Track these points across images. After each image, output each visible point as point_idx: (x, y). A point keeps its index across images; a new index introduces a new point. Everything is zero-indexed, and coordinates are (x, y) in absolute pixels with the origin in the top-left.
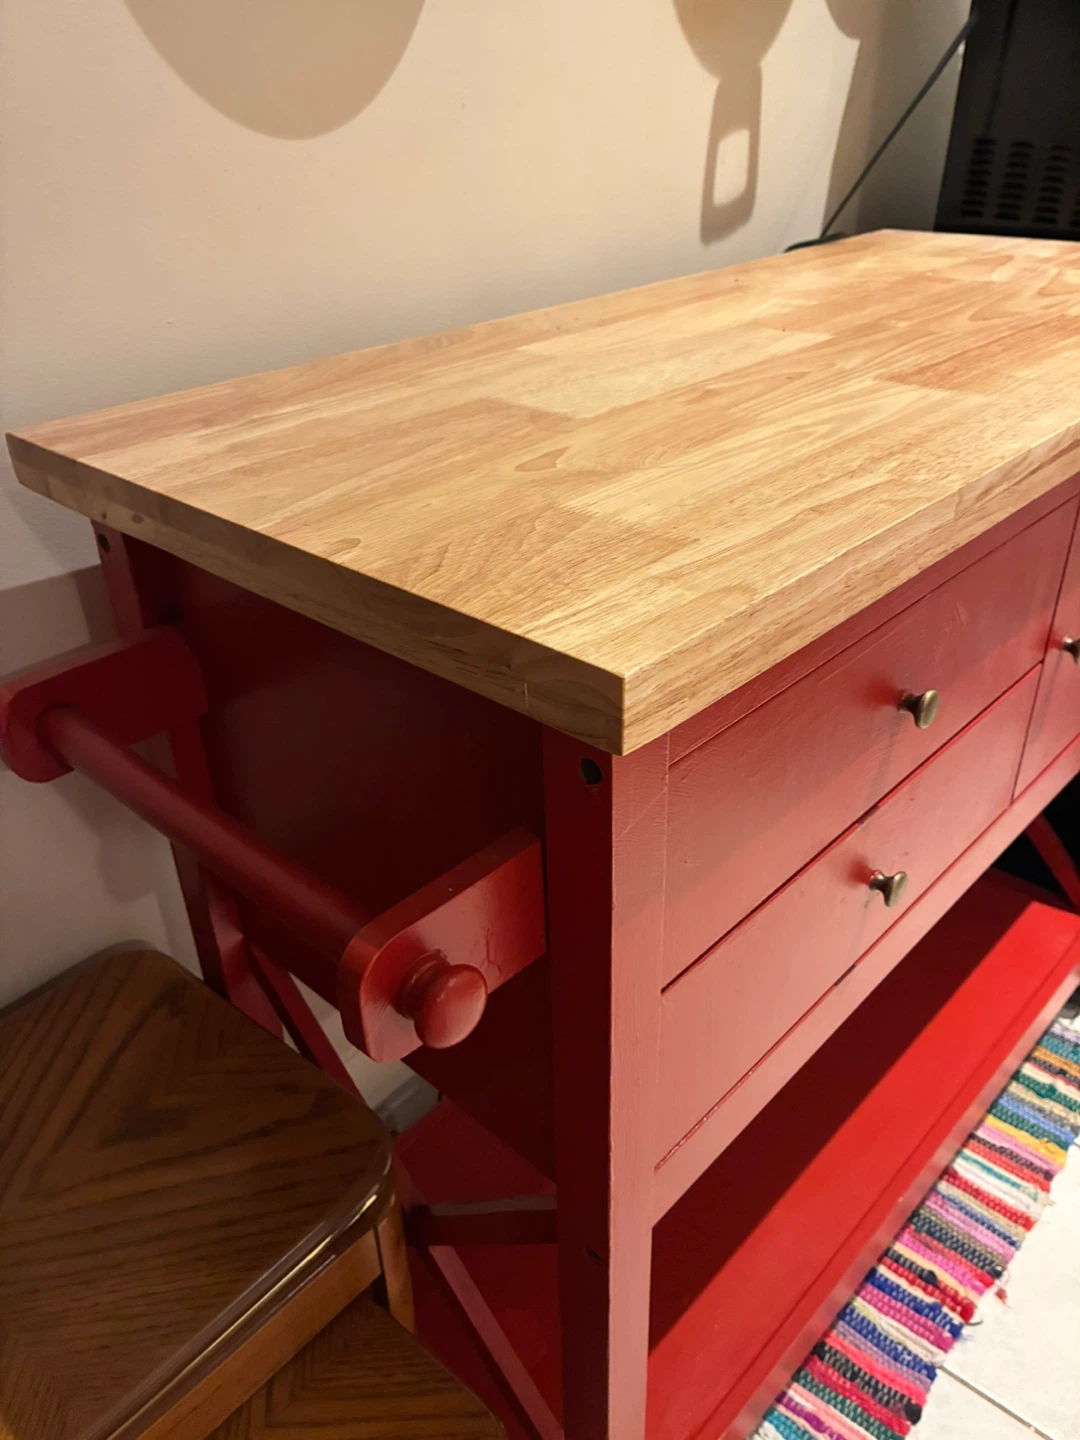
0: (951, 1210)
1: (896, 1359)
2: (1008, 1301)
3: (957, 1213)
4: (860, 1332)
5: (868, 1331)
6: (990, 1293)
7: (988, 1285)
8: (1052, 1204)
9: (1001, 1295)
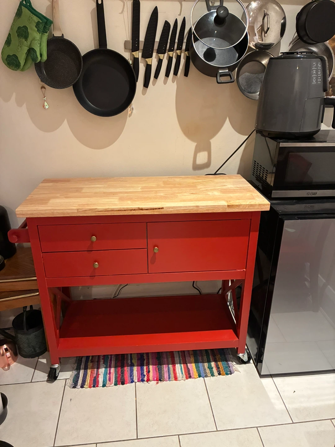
0: (166, 368)
1: (130, 376)
2: (157, 385)
3: (167, 370)
4: (130, 370)
5: (132, 371)
6: (156, 382)
7: (157, 380)
8: (185, 381)
9: (157, 383)
